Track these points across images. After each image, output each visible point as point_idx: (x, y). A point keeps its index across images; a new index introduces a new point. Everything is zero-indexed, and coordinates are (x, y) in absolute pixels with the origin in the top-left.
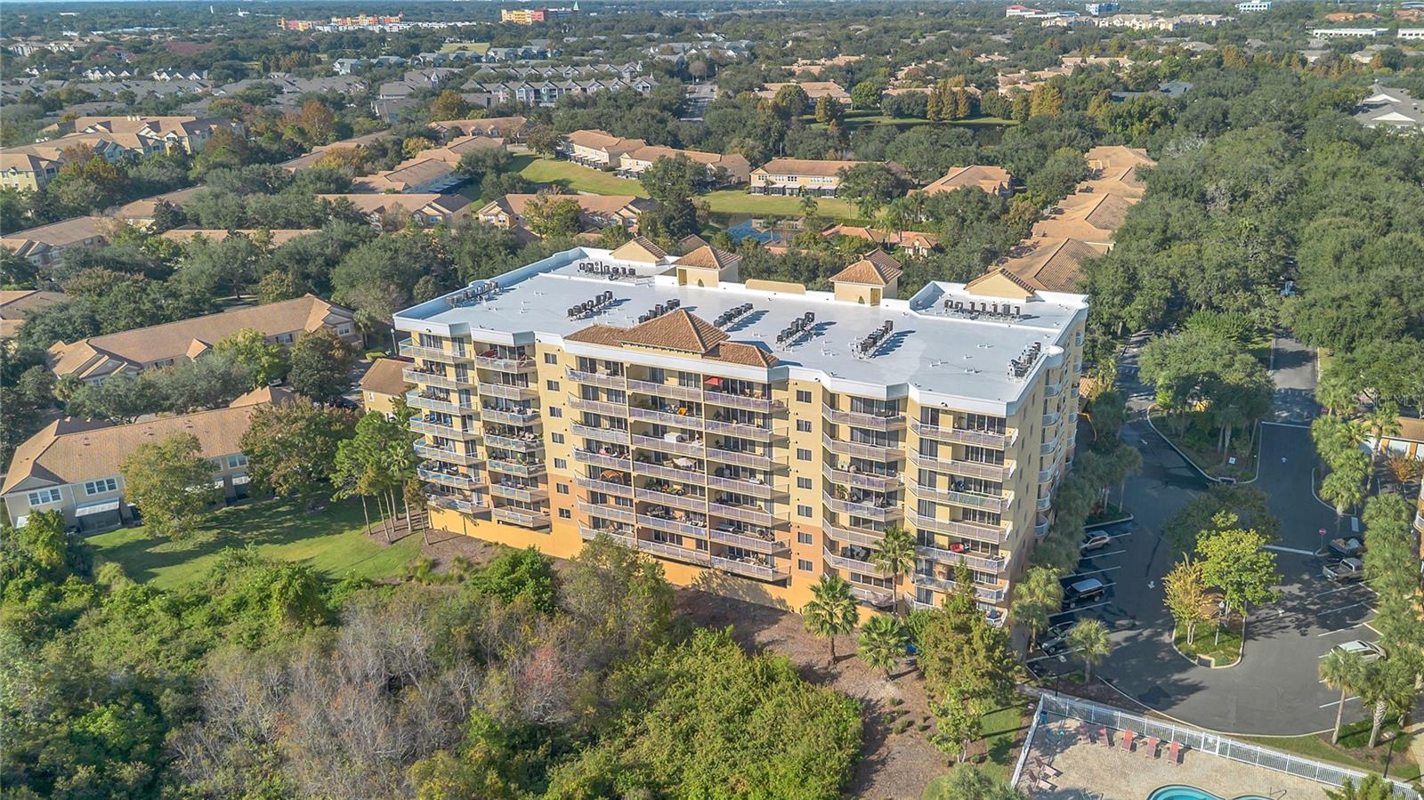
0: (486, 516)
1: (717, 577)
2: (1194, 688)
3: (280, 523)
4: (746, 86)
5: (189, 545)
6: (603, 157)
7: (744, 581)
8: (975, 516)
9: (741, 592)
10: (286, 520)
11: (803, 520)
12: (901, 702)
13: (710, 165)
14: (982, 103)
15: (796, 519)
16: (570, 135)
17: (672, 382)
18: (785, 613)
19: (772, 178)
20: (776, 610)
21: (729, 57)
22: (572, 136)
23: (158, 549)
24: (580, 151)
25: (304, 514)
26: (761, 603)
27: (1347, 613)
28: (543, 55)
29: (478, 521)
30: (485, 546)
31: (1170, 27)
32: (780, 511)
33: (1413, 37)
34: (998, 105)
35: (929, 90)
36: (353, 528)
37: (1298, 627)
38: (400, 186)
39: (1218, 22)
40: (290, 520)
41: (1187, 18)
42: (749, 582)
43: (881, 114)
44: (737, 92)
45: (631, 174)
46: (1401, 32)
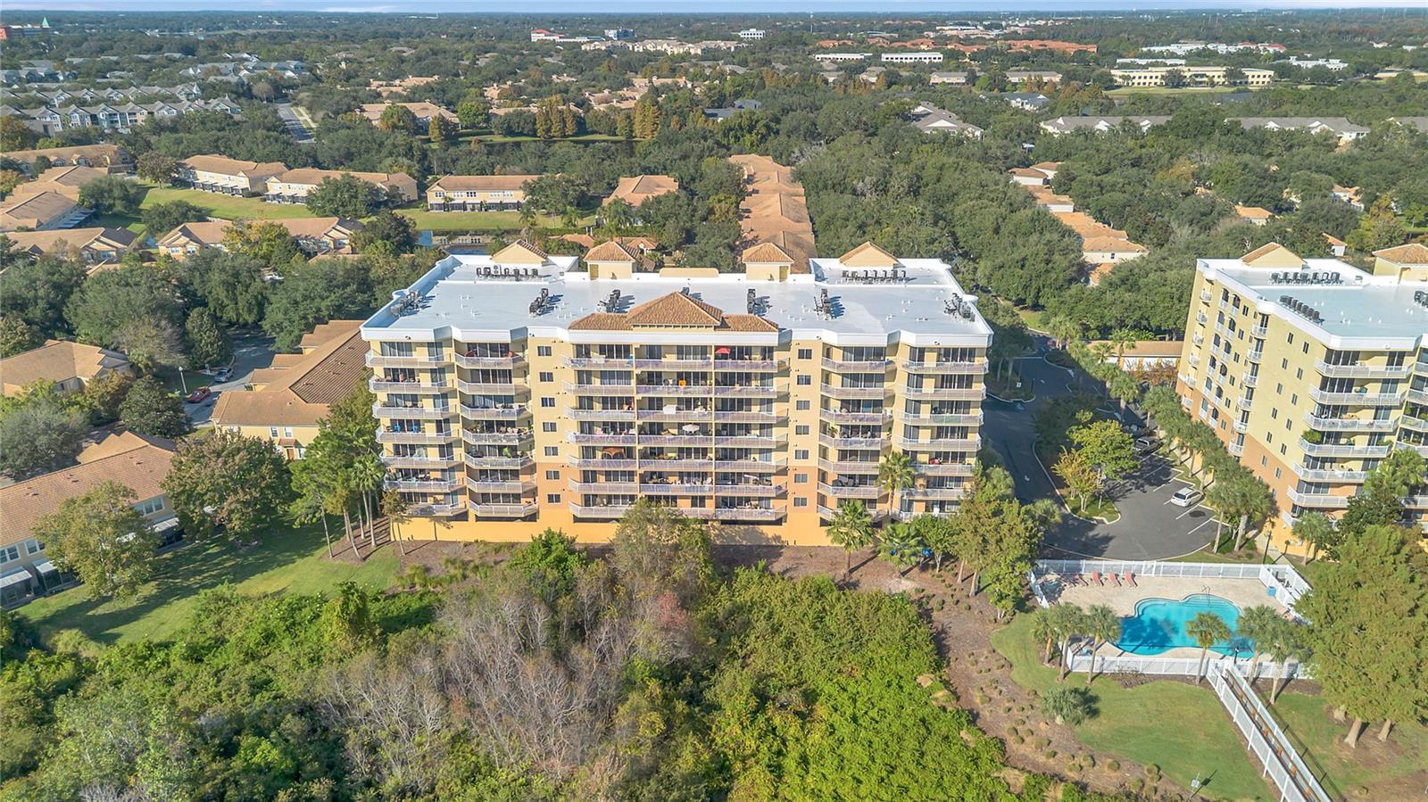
0: (463, 516)
1: (714, 528)
2: (1107, 539)
3: (218, 564)
4: (345, 107)
5: (133, 602)
6: (242, 182)
7: (742, 527)
8: (947, 433)
9: (738, 538)
10: (225, 560)
11: (801, 462)
12: (923, 590)
13: (379, 185)
14: (588, 121)
15: (794, 463)
16: (187, 161)
17: (671, 359)
18: (782, 547)
19: (451, 195)
20: (773, 546)
21: (290, 78)
22: (190, 162)
23: (100, 610)
24: (203, 177)
25: (241, 551)
26: (758, 543)
27: (1158, 473)
28: (52, 77)
29: (452, 523)
30: (465, 545)
31: (699, 52)
32: (777, 459)
33: (899, 61)
34: (604, 122)
35: (534, 109)
36: (303, 556)
37: (1137, 488)
38: (32, 223)
39: (736, 48)
40: (228, 559)
41: (712, 44)
42: (746, 527)
43: (491, 133)
44: (337, 113)
45: (283, 198)
46: (884, 56)
